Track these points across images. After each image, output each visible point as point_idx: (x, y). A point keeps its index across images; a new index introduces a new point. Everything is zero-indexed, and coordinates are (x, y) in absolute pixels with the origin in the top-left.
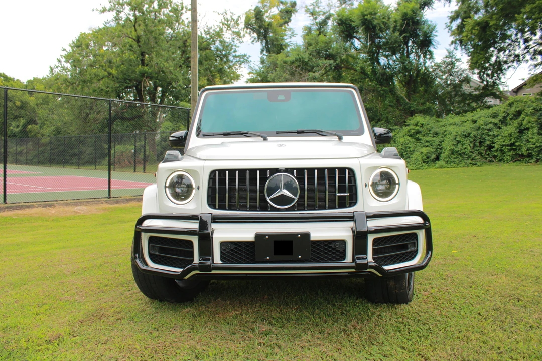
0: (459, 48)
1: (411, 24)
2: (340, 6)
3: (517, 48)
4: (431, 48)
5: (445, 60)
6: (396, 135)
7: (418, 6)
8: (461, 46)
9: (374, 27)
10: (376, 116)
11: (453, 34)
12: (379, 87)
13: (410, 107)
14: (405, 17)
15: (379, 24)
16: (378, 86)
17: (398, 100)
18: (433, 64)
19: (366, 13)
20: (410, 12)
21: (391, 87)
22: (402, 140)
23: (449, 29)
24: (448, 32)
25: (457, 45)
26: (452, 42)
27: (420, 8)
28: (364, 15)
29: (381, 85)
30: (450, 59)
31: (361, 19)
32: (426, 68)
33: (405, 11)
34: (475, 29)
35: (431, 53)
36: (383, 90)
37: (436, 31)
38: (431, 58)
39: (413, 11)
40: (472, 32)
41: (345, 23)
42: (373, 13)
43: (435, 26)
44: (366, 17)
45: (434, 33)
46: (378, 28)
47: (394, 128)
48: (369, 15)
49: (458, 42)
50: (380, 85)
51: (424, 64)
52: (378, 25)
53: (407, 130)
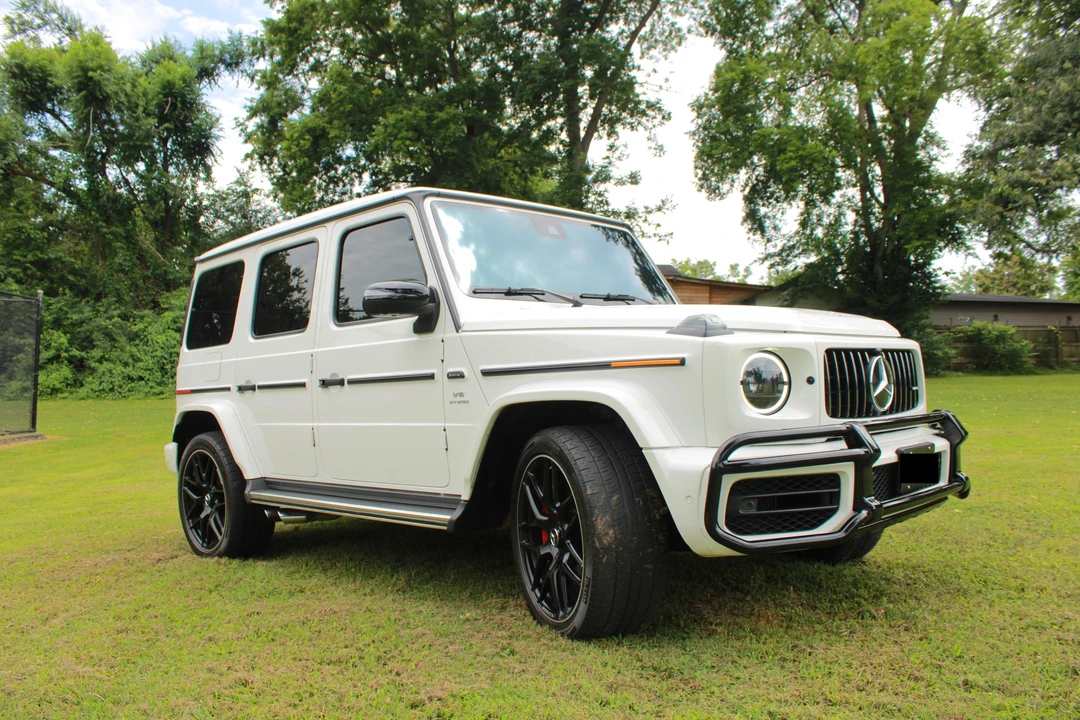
0: (258, 167)
1: (179, 106)
2: (10, 37)
3: (357, 182)
4: (209, 161)
5: (234, 187)
6: (146, 327)
7: (196, 73)
8: (261, 164)
9: (107, 98)
10: (94, 286)
11: (248, 138)
12: (104, 225)
13: (166, 273)
14: (167, 91)
15: (116, 93)
16: (100, 223)
17: (142, 256)
18: (211, 192)
19: (91, 65)
20: (179, 84)
21: (127, 228)
22: (161, 339)
23: (242, 130)
24: (240, 135)
25: (254, 162)
26: (247, 156)
27: (197, 77)
28: (85, 70)
29: (108, 221)
30: (243, 187)
31: (78, 77)
32: (196, 198)
33: (170, 77)
34: (304, 139)
35: (208, 170)
36: (112, 233)
37: (221, 130)
38: (208, 178)
39: (184, 81)
40: (299, 143)
41: (28, 76)
42: (107, 68)
43: (218, 120)
44: (90, 74)
45: (215, 131)
46: (113, 102)
47: (141, 313)
48: (99, 71)
49: (256, 156)
50: (104, 221)
51: (194, 188)
52: (113, 96)
53: (170, 318)
